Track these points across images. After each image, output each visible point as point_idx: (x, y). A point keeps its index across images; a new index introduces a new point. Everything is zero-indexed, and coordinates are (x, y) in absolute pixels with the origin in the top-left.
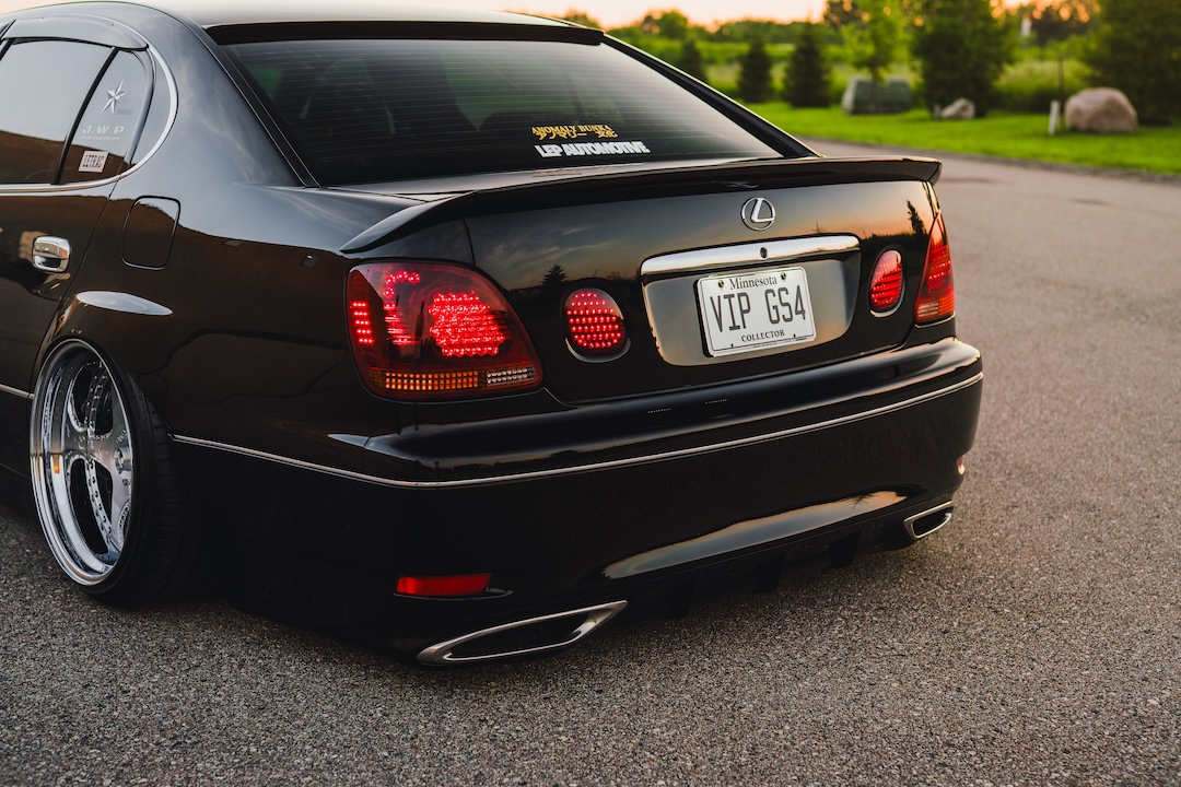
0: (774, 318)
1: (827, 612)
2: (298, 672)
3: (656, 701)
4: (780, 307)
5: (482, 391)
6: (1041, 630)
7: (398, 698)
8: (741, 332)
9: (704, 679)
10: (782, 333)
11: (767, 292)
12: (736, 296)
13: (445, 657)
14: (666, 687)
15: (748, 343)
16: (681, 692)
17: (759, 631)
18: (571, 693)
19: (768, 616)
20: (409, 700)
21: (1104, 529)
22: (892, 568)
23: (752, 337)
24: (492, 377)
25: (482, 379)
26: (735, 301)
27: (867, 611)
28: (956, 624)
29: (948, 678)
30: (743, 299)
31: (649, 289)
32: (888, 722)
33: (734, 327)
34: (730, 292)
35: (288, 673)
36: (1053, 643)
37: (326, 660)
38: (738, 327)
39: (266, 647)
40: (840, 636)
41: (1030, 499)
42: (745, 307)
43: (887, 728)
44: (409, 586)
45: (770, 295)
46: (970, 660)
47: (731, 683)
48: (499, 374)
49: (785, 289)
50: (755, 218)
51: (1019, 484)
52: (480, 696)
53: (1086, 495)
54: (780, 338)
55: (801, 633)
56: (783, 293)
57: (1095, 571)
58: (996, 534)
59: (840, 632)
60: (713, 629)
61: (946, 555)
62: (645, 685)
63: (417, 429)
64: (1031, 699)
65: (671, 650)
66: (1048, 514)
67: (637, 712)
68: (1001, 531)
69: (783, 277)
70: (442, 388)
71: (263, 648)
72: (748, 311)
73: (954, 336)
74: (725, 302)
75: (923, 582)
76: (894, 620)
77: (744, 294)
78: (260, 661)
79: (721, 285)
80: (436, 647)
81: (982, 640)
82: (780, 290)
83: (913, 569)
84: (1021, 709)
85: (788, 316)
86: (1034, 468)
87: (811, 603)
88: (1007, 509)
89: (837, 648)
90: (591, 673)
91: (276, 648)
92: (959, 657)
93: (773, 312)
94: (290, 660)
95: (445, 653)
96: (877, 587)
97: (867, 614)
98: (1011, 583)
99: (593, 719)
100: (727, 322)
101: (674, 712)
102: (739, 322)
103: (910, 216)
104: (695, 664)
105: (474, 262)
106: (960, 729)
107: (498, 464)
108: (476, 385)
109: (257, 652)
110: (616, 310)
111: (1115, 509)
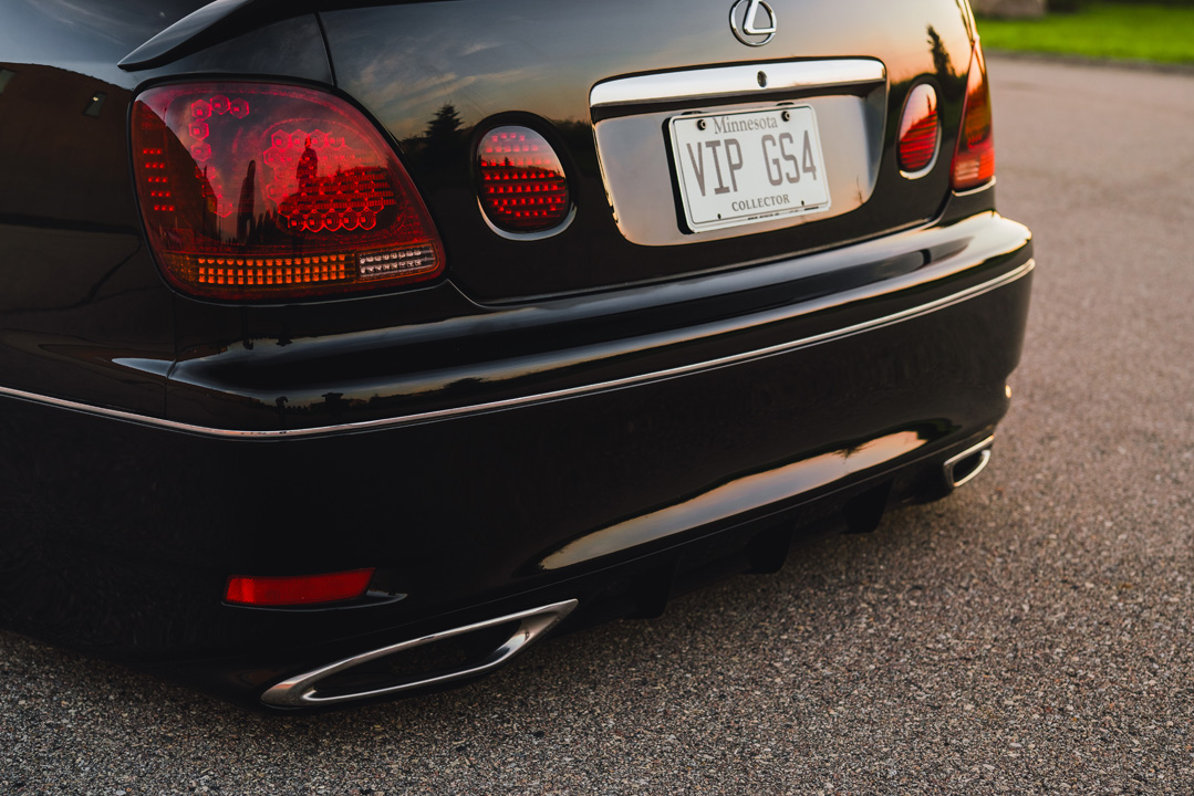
0: (775, 177)
1: (844, 596)
2: (80, 718)
3: (626, 747)
4: (782, 161)
5: (352, 286)
6: (1146, 614)
7: (234, 756)
8: (731, 197)
9: (691, 709)
10: (786, 199)
11: (766, 138)
12: (723, 143)
13: (306, 697)
14: (637, 723)
15: (740, 213)
16: (660, 731)
17: (755, 627)
18: (497, 738)
19: (764, 604)
20: (250, 761)
21: (1177, 465)
22: (915, 527)
23: (744, 205)
24: (367, 264)
25: (353, 267)
26: (721, 150)
27: (898, 591)
28: (1026, 608)
29: (1041, 694)
30: (733, 148)
31: (601, 129)
32: (975, 769)
33: (721, 190)
34: (714, 138)
35: (65, 721)
36: (1169, 632)
37: (124, 696)
38: (727, 190)
39: (33, 678)
40: (871, 631)
41: (1068, 428)
42: (735, 161)
43: (977, 781)
44: (245, 591)
45: (769, 143)
46: (1063, 663)
47: (731, 713)
48: (379, 259)
49: (788, 135)
50: (749, 27)
51: (1047, 409)
52: (359, 750)
53: (1137, 420)
54: (784, 206)
55: (815, 628)
56: (786, 141)
57: (1186, 524)
58: (1039, 476)
59: (869, 626)
60: (689, 627)
61: (984, 507)
62: (605, 720)
63: (250, 347)
64: (1170, 723)
65: (634, 663)
66: (1098, 448)
67: (600, 767)
68: (1045, 472)
69: (785, 117)
70: (289, 281)
71: (29, 679)
72: (739, 166)
73: (993, 210)
74: (707, 152)
75: (963, 547)
76: (939, 604)
77: (734, 141)
78: (22, 702)
79: (701, 126)
80: (291, 682)
81: (1070, 632)
82: (783, 136)
83: (945, 528)
84: (1162, 740)
85: (793, 175)
86: (1059, 387)
87: (818, 583)
88: (1042, 442)
89: (871, 650)
90: (523, 703)
91: (48, 679)
92: (1047, 658)
93: (774, 168)
94: (68, 699)
95: (305, 690)
96: (903, 555)
97: (900, 596)
98: (1082, 544)
99: (536, 783)
100: (711, 182)
101: (655, 766)
102: (727, 182)
103: (931, 47)
104: (673, 684)
105: (335, 81)
106: (1084, 778)
107: (376, 400)
108: (342, 277)
109: (19, 686)
110: (553, 163)
111: (1182, 438)
